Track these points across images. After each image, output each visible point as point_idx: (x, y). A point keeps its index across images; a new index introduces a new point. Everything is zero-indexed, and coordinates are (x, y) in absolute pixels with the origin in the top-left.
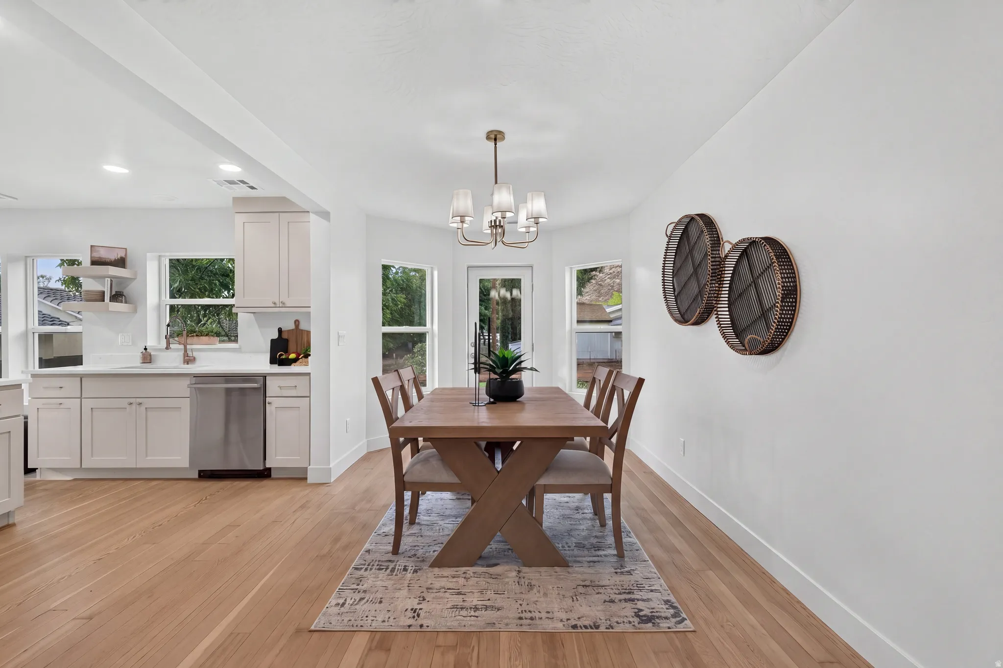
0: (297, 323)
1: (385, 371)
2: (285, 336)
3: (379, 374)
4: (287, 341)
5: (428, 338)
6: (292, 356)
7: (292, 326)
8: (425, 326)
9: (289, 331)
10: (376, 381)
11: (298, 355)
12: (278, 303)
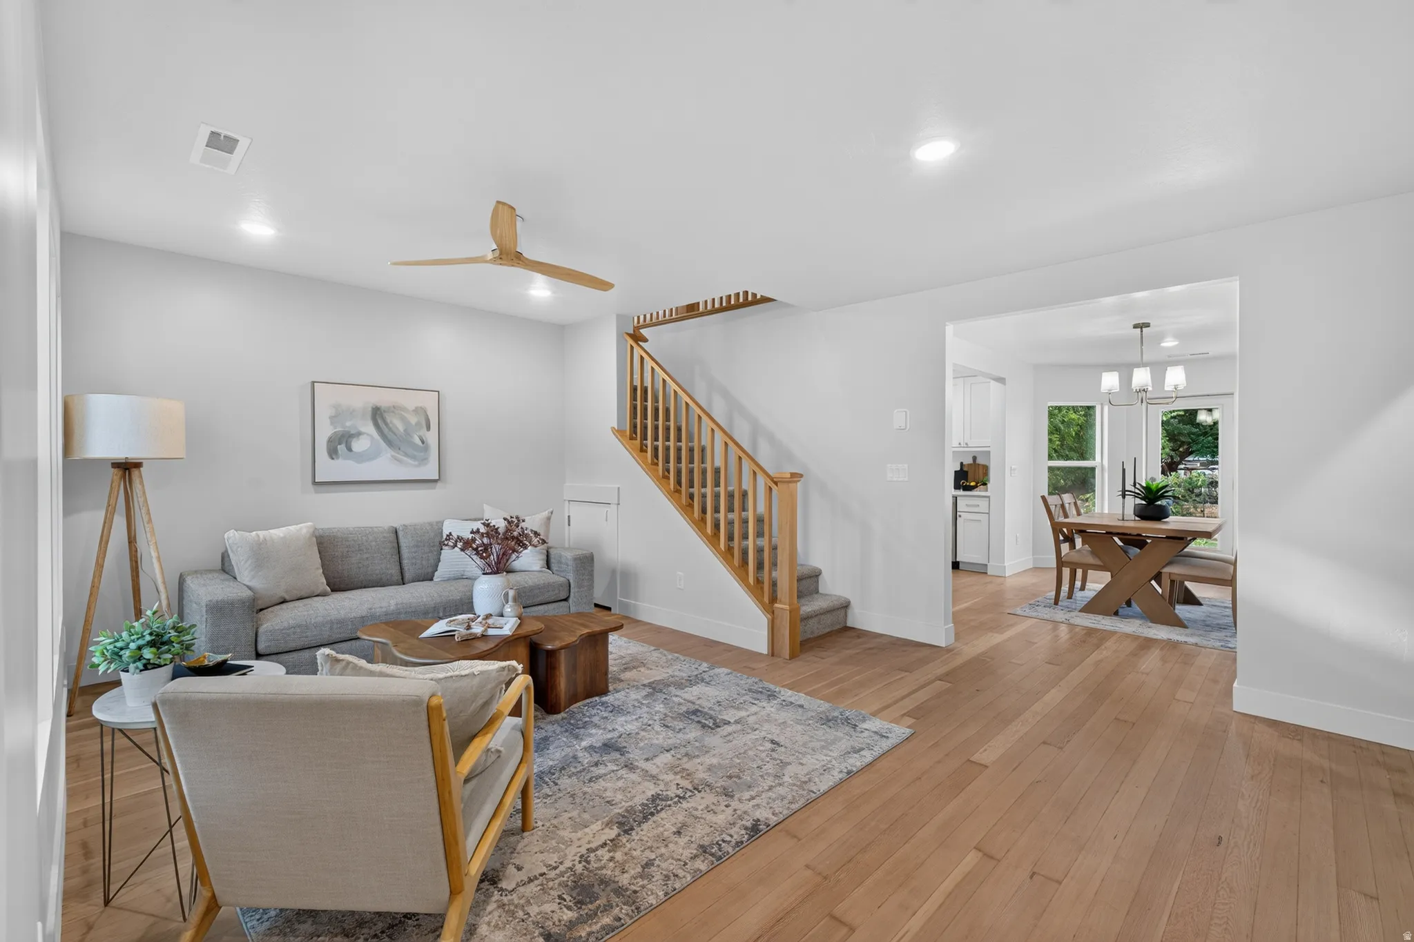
0: (975, 458)
1: (1050, 494)
2: (965, 469)
3: (1046, 494)
4: (967, 472)
5: (1097, 472)
6: (973, 484)
7: (971, 461)
8: (1094, 459)
9: (969, 465)
10: (1043, 497)
11: (977, 483)
12: (962, 444)
